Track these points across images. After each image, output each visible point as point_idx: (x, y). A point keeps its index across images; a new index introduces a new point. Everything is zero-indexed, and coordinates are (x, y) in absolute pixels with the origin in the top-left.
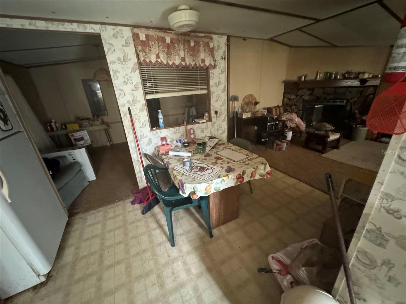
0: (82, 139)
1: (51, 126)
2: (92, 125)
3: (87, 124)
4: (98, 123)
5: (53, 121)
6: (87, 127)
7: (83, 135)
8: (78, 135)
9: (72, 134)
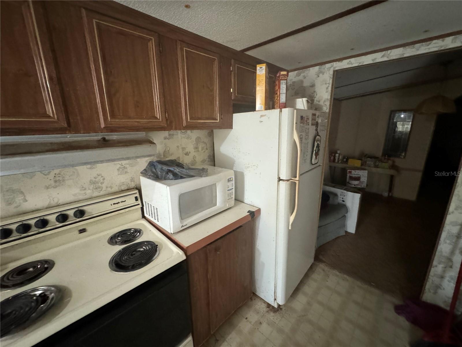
0: (358, 179)
1: (335, 157)
2: (376, 166)
3: (372, 163)
4: (386, 165)
5: (339, 152)
6: (370, 166)
7: (361, 175)
8: (356, 173)
9: (350, 171)
